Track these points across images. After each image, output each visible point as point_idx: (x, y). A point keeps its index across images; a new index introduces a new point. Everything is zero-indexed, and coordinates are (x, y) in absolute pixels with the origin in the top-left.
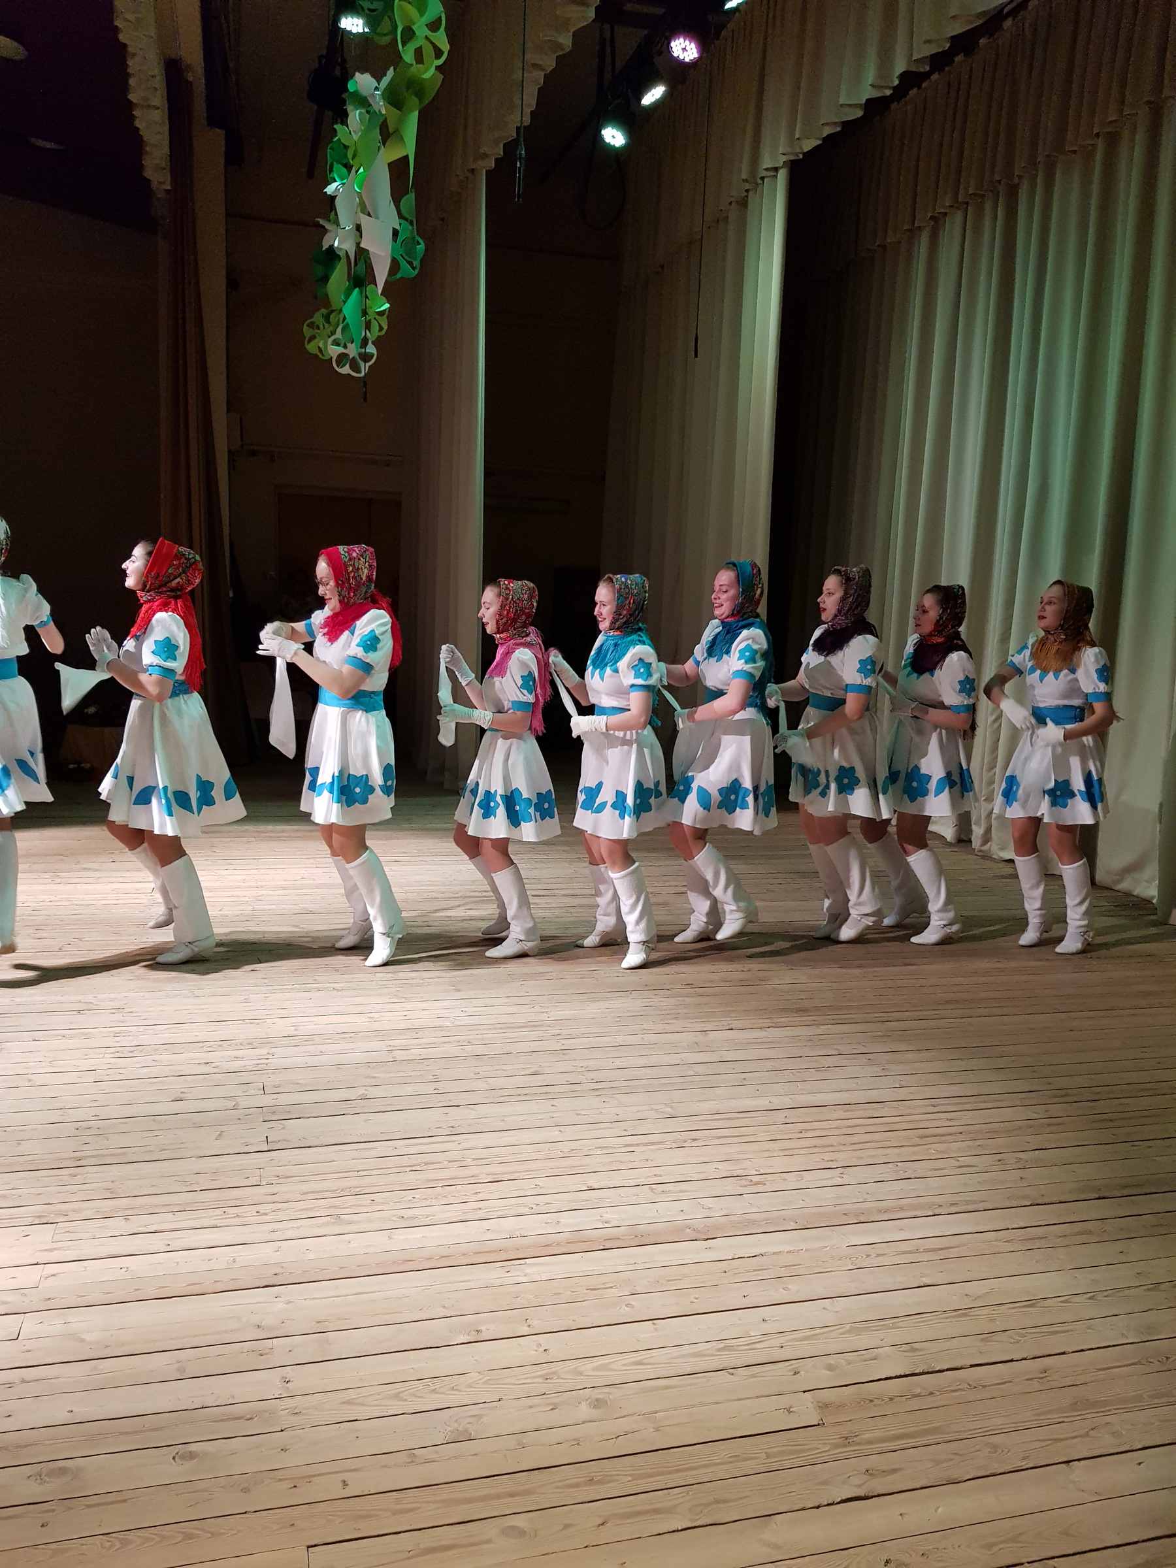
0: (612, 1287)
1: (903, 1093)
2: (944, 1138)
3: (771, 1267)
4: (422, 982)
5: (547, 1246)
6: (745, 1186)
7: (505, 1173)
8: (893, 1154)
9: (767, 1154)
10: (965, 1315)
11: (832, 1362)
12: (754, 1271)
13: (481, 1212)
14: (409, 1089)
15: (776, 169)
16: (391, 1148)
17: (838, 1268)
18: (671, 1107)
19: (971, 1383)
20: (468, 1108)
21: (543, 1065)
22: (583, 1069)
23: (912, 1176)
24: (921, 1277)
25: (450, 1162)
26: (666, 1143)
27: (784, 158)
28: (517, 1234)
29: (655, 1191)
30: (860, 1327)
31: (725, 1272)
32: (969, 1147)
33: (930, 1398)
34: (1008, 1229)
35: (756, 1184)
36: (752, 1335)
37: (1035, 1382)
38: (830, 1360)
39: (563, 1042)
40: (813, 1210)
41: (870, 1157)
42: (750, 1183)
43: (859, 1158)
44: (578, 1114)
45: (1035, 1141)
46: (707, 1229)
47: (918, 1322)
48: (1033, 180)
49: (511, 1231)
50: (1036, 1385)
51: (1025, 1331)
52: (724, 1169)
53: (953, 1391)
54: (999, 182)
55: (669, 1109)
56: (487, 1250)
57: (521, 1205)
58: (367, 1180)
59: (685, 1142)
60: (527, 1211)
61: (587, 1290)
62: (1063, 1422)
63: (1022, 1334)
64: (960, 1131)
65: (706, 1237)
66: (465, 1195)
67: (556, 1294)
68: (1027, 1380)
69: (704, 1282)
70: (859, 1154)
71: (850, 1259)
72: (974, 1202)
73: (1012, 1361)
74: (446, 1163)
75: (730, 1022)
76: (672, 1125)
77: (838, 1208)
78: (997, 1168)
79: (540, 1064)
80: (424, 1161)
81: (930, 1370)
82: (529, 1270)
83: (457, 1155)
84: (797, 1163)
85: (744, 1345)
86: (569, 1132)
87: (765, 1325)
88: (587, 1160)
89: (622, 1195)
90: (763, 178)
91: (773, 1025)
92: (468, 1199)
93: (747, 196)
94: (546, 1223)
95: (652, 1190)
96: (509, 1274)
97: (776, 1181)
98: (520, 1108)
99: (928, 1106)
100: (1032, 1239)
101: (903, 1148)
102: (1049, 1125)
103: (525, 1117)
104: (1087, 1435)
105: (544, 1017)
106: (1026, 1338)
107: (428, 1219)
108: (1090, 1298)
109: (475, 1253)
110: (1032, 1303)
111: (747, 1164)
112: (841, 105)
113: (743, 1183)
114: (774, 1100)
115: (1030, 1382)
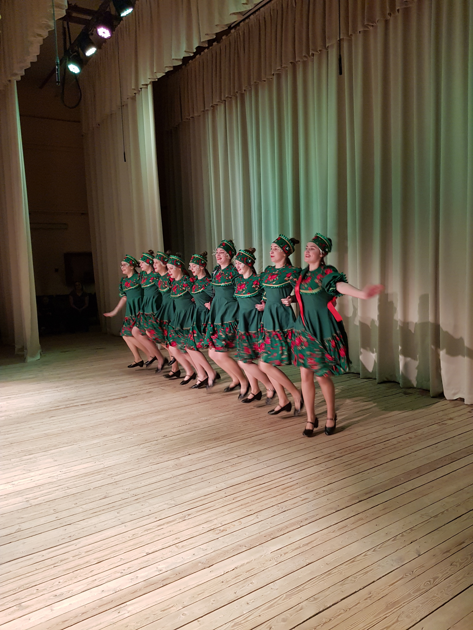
0: (172, 607)
1: (269, 470)
2: (292, 487)
3: (242, 573)
4: (36, 459)
5: (135, 592)
6: (218, 534)
7: (103, 556)
8: (274, 501)
9: (223, 514)
10: (330, 574)
11: (284, 617)
12: (235, 577)
13: (96, 582)
14: (42, 521)
15: (147, 85)
16: (40, 557)
17: (271, 566)
18: (174, 500)
19: (344, 609)
20: (76, 524)
21: (108, 492)
22: (128, 490)
23: (286, 510)
24: (306, 560)
25: (73, 557)
26: (177, 520)
27: (150, 80)
28: (118, 589)
29: (179, 547)
30: (290, 594)
31: (223, 582)
32: (303, 489)
33: (331, 622)
34: (331, 526)
35: (223, 531)
36: (245, 613)
37: (368, 600)
38: (282, 616)
39: (115, 477)
40: (250, 538)
41: (266, 504)
42: (220, 532)
43: (261, 506)
44: (131, 515)
45: (327, 480)
46: (208, 561)
47: (312, 584)
48: (250, 91)
49: (115, 589)
50: (369, 601)
51: (355, 575)
52: (207, 526)
53: (338, 615)
54: (237, 92)
55: (173, 502)
56: (105, 603)
57: (115, 572)
58: (31, 579)
59: (185, 517)
60: (119, 575)
61: (161, 611)
62: (386, 617)
63: (355, 577)
64: (297, 483)
65: (209, 566)
66: (86, 574)
67: (147, 618)
68: (365, 600)
69: (214, 591)
70: (261, 504)
71: (274, 559)
72: (314, 516)
73: (356, 592)
74: (71, 558)
75: (188, 451)
76: (177, 510)
77: (261, 534)
78: (317, 497)
79: (106, 492)
80: (59, 560)
81: (326, 608)
82: (130, 609)
83: (76, 552)
84: (237, 515)
85: (243, 620)
86: (130, 525)
87: (249, 606)
88: (141, 539)
89: (164, 553)
90: (141, 88)
91: (207, 448)
92: (88, 576)
93: (135, 96)
94: (131, 579)
95: (176, 546)
96: (120, 614)
97: (231, 527)
98: (102, 518)
99: (280, 474)
100: (341, 528)
101: (277, 497)
102: (329, 472)
103: (106, 523)
104: (397, 621)
105: (102, 466)
106: (357, 579)
107: (70, 592)
108: (374, 551)
109: (99, 607)
110: (353, 560)
111: (215, 522)
112: (173, 59)
113: (217, 532)
114: (218, 485)
115: (367, 601)
